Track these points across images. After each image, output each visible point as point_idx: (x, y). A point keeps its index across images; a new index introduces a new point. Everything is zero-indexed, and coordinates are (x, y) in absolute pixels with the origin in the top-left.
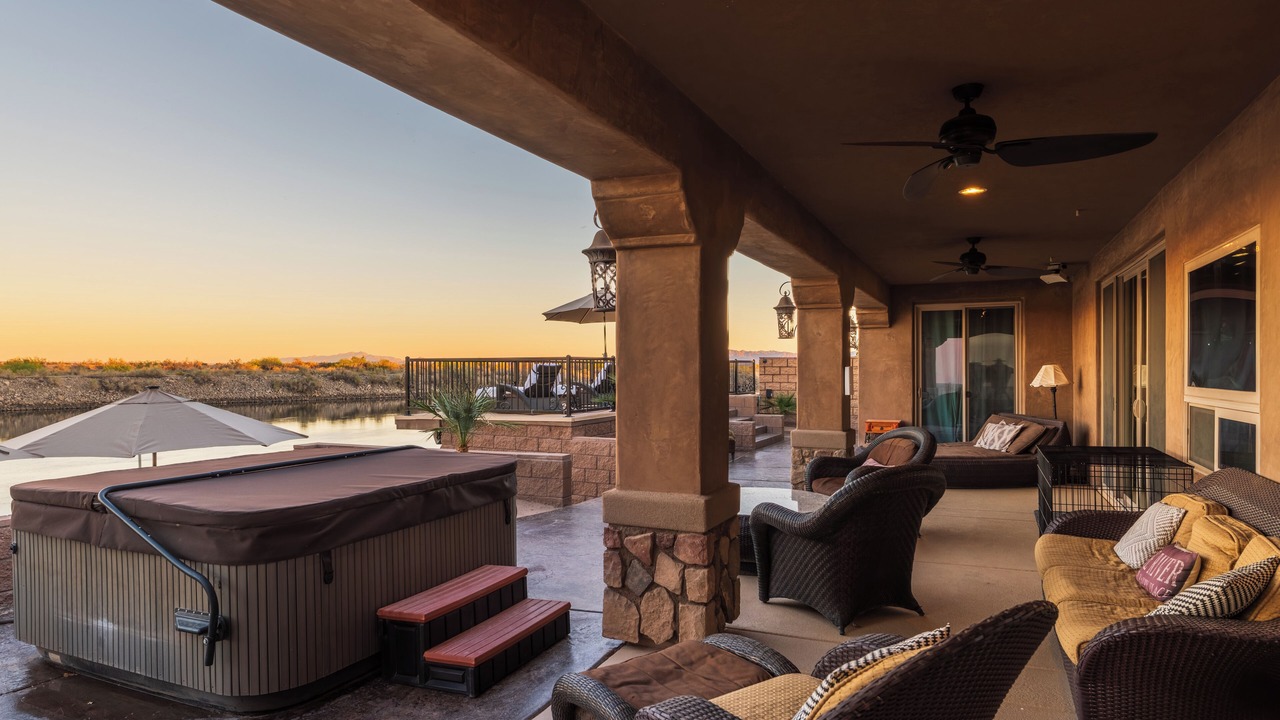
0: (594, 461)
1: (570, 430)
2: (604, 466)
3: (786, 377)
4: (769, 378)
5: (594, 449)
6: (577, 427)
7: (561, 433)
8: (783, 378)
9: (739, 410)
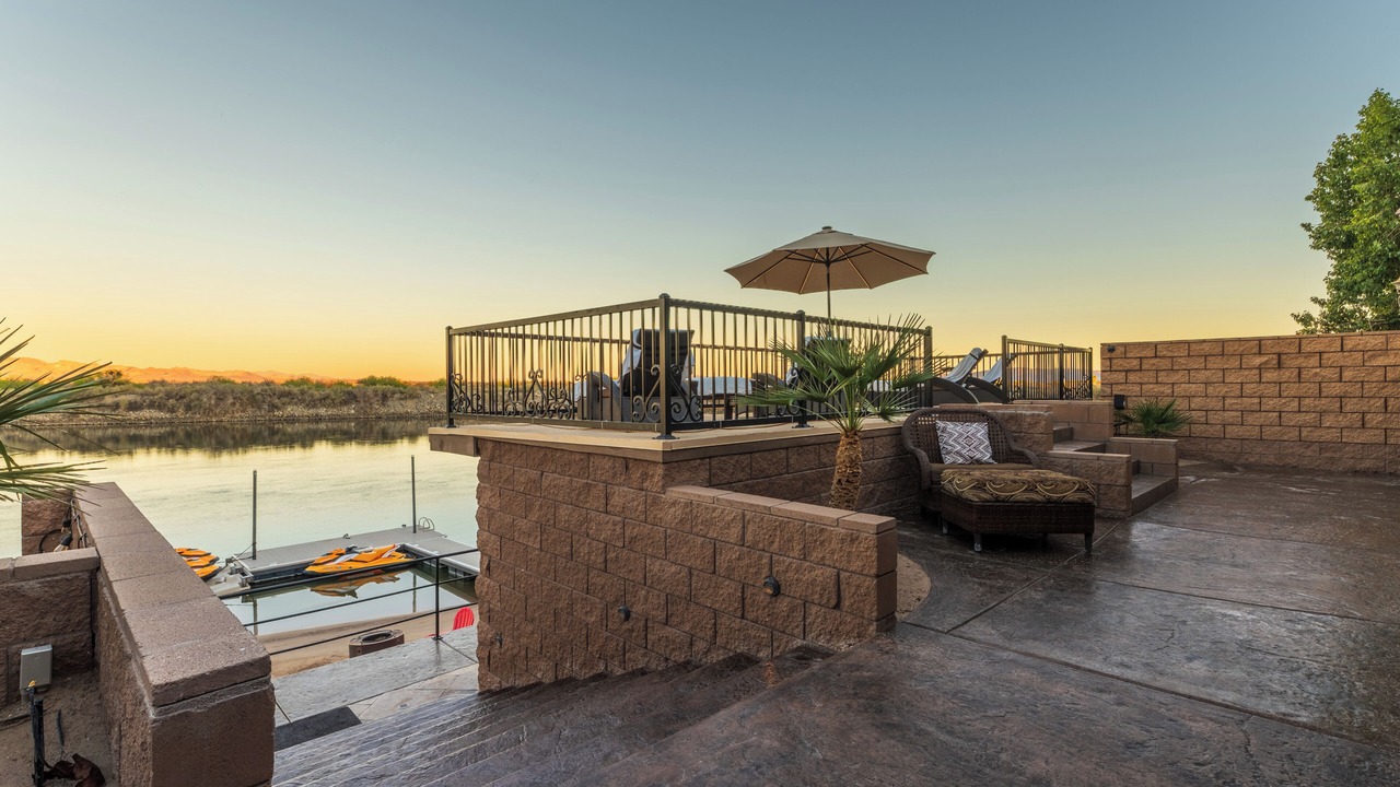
0: (708, 552)
1: (660, 470)
2: (731, 569)
3: (1152, 374)
4: (1121, 377)
5: (709, 523)
6: (677, 464)
7: (645, 477)
8: (1148, 377)
9: (1076, 427)
